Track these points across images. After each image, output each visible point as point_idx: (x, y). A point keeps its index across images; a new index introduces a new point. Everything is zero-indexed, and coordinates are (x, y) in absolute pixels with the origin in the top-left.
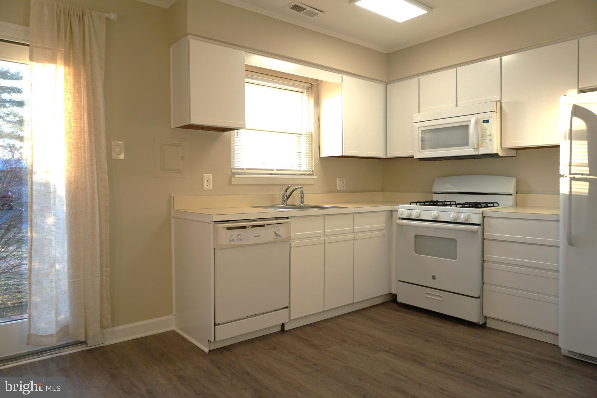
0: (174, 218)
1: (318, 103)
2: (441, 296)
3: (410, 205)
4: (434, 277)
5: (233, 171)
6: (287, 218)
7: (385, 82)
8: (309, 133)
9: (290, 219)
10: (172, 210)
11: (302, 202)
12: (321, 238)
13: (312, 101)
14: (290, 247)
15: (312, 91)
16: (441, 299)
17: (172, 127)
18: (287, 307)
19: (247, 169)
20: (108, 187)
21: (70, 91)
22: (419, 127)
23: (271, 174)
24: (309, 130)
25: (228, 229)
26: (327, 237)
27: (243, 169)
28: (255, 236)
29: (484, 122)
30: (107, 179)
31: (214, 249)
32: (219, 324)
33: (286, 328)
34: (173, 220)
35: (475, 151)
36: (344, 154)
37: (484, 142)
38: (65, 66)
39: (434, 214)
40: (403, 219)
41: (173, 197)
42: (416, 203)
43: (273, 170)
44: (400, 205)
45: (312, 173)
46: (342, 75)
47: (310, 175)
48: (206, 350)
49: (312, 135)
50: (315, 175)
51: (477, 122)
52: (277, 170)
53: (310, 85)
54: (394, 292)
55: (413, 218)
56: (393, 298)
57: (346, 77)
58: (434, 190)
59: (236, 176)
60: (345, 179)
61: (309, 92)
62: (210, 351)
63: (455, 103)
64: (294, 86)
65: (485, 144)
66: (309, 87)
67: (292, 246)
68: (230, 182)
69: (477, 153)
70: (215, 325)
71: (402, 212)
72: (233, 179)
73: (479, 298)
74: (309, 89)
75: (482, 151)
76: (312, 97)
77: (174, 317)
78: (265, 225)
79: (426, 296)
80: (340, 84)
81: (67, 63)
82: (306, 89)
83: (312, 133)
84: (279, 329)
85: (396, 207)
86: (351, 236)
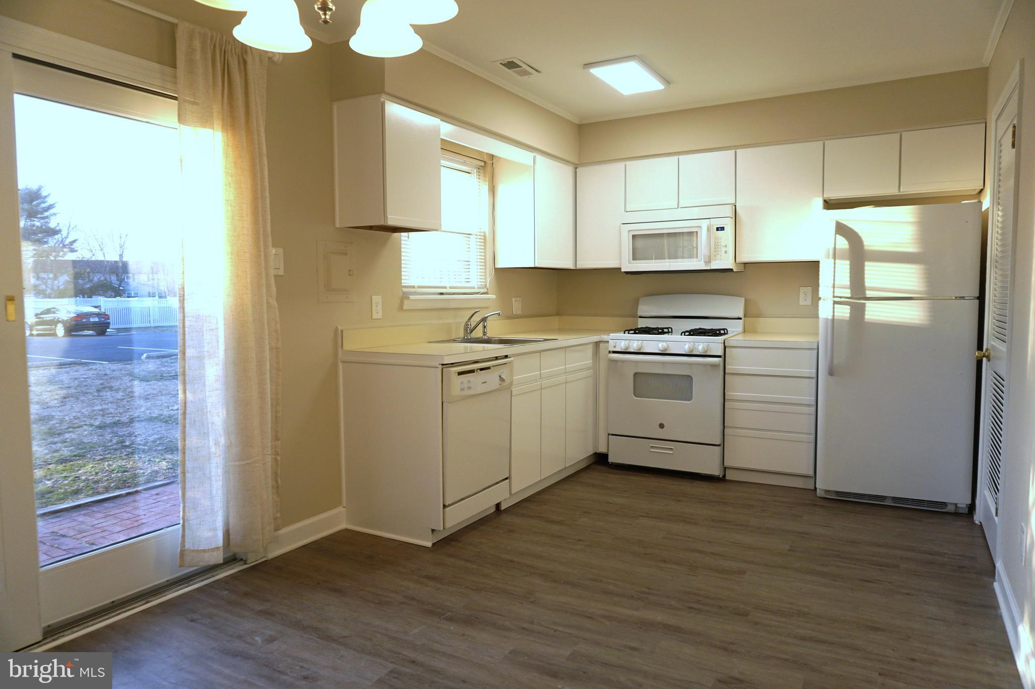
0: (343, 362)
1: (493, 190)
2: (672, 449)
3: (624, 333)
4: (662, 426)
5: (404, 290)
6: (506, 357)
7: (574, 164)
8: (480, 232)
9: (510, 357)
10: (340, 350)
11: (485, 333)
12: (537, 382)
13: (485, 187)
14: (511, 395)
15: (484, 173)
16: (671, 452)
17: (338, 226)
18: (507, 479)
19: (419, 287)
20: (278, 320)
21: (230, 171)
22: (629, 231)
23: (442, 294)
24: (480, 229)
25: (460, 373)
26: (544, 380)
27: (414, 287)
28: (483, 383)
29: (718, 229)
30: (277, 306)
31: (442, 402)
32: (450, 505)
33: (503, 507)
34: (341, 366)
35: (706, 265)
36: (537, 265)
37: (718, 254)
38: (222, 132)
39: (662, 345)
40: (614, 352)
41: (342, 331)
42: (629, 331)
43: (446, 288)
44: (611, 334)
45: (486, 291)
46: (534, 154)
47: (482, 294)
48: (429, 544)
49: (485, 236)
50: (490, 294)
51: (709, 230)
52: (451, 288)
53: (482, 164)
54: (602, 449)
55: (632, 351)
56: (600, 459)
57: (539, 158)
58: (640, 314)
59: (412, 297)
60: (520, 299)
61: (479, 172)
62: (433, 544)
63: (677, 202)
64: (464, 163)
65: (718, 256)
66: (481, 166)
67: (513, 394)
68: (401, 308)
69: (709, 268)
70: (445, 506)
71: (616, 344)
72: (406, 302)
73: (719, 445)
74: (479, 169)
75: (715, 265)
76: (485, 180)
77: (344, 509)
78: (491, 368)
79: (651, 450)
80: (532, 166)
81: (224, 128)
82: (476, 168)
83: (484, 233)
84: (493, 510)
85: (605, 337)
86: (562, 378)
